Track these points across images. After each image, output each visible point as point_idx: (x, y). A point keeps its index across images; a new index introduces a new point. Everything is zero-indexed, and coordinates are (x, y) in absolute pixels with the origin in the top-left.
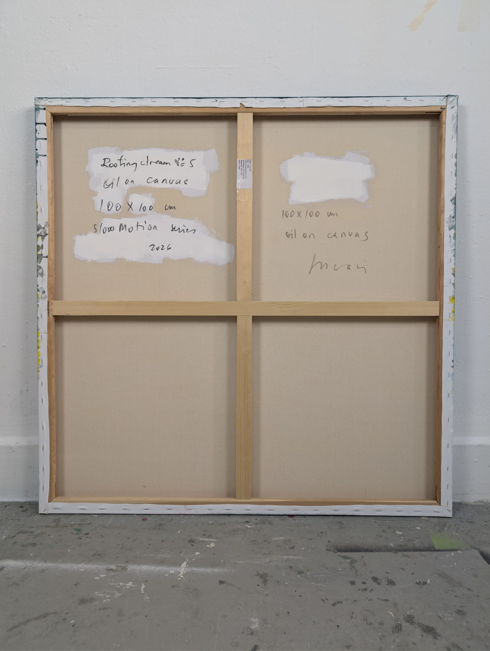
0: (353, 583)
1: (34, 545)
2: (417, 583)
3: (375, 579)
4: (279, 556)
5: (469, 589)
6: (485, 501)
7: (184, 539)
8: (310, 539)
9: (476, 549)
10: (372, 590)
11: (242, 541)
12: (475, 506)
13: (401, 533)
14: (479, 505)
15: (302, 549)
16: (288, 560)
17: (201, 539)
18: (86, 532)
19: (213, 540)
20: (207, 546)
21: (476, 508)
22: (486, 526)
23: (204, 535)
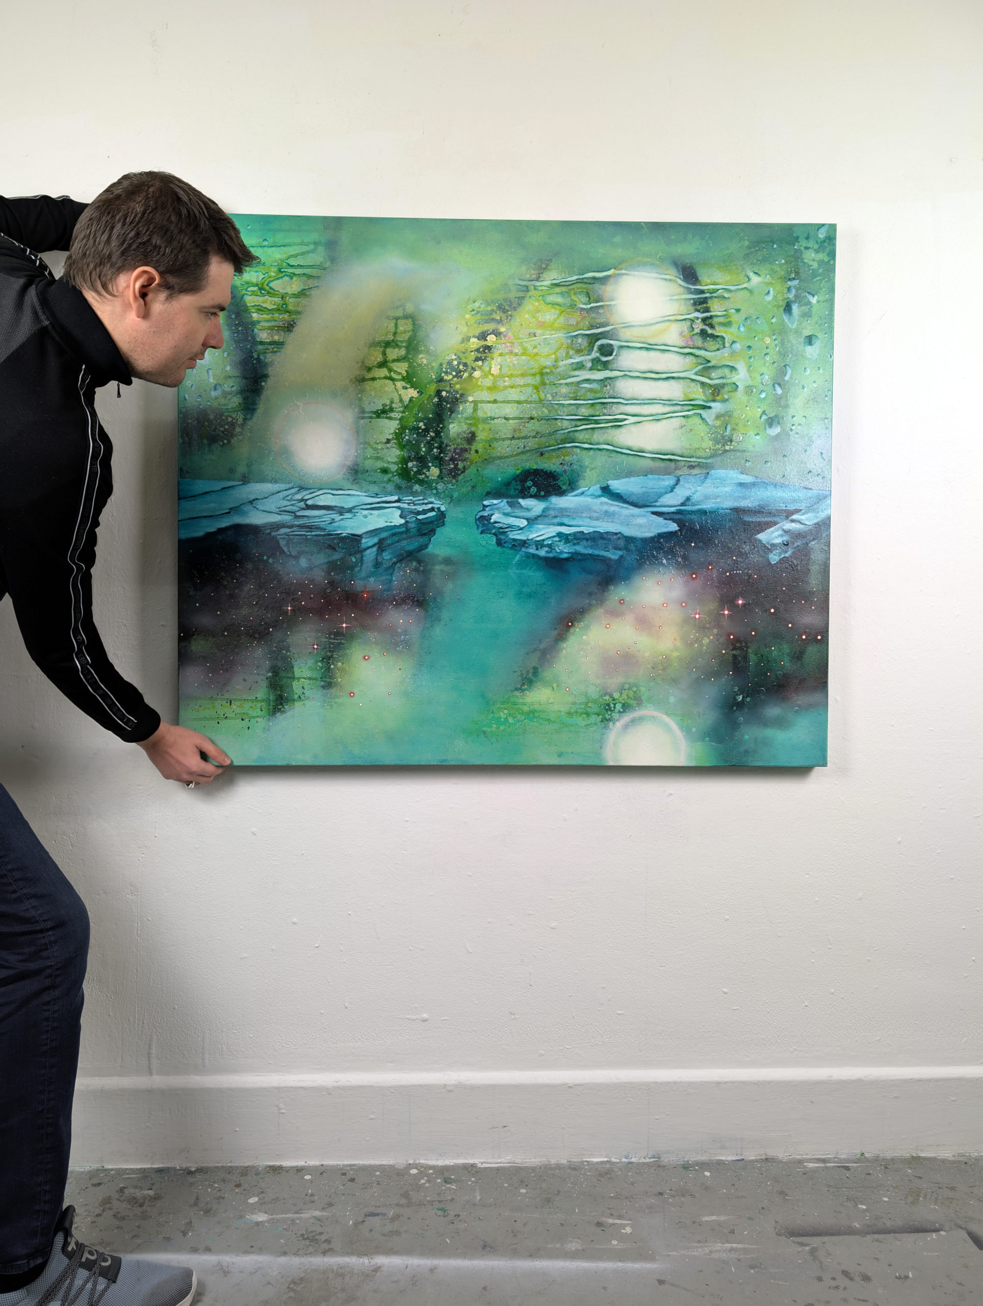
0: (820, 1279)
1: (398, 1233)
2: (896, 1277)
3: (845, 1273)
4: (720, 1245)
5: (960, 1284)
6: (968, 1155)
7: (588, 1222)
8: (750, 1219)
9: (962, 1228)
10: (845, 1288)
11: (666, 1224)
12: (954, 1162)
13: (864, 1207)
14: (959, 1161)
15: (745, 1233)
16: (732, 1250)
17: (611, 1221)
18: (456, 1213)
19: (626, 1222)
20: (623, 1231)
21: (956, 1165)
22: (972, 1194)
23: (612, 1215)
